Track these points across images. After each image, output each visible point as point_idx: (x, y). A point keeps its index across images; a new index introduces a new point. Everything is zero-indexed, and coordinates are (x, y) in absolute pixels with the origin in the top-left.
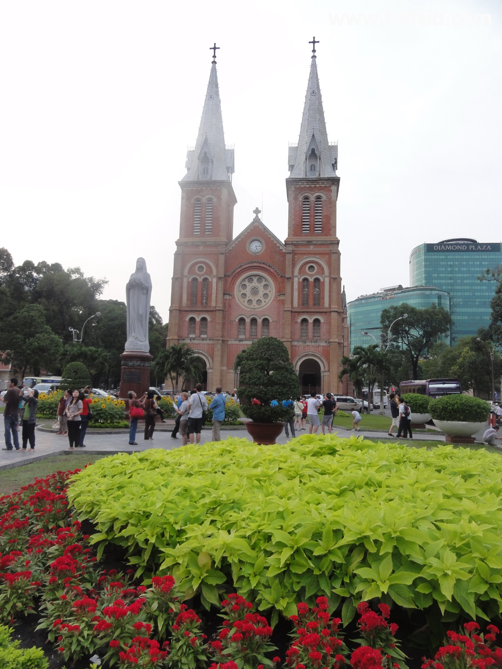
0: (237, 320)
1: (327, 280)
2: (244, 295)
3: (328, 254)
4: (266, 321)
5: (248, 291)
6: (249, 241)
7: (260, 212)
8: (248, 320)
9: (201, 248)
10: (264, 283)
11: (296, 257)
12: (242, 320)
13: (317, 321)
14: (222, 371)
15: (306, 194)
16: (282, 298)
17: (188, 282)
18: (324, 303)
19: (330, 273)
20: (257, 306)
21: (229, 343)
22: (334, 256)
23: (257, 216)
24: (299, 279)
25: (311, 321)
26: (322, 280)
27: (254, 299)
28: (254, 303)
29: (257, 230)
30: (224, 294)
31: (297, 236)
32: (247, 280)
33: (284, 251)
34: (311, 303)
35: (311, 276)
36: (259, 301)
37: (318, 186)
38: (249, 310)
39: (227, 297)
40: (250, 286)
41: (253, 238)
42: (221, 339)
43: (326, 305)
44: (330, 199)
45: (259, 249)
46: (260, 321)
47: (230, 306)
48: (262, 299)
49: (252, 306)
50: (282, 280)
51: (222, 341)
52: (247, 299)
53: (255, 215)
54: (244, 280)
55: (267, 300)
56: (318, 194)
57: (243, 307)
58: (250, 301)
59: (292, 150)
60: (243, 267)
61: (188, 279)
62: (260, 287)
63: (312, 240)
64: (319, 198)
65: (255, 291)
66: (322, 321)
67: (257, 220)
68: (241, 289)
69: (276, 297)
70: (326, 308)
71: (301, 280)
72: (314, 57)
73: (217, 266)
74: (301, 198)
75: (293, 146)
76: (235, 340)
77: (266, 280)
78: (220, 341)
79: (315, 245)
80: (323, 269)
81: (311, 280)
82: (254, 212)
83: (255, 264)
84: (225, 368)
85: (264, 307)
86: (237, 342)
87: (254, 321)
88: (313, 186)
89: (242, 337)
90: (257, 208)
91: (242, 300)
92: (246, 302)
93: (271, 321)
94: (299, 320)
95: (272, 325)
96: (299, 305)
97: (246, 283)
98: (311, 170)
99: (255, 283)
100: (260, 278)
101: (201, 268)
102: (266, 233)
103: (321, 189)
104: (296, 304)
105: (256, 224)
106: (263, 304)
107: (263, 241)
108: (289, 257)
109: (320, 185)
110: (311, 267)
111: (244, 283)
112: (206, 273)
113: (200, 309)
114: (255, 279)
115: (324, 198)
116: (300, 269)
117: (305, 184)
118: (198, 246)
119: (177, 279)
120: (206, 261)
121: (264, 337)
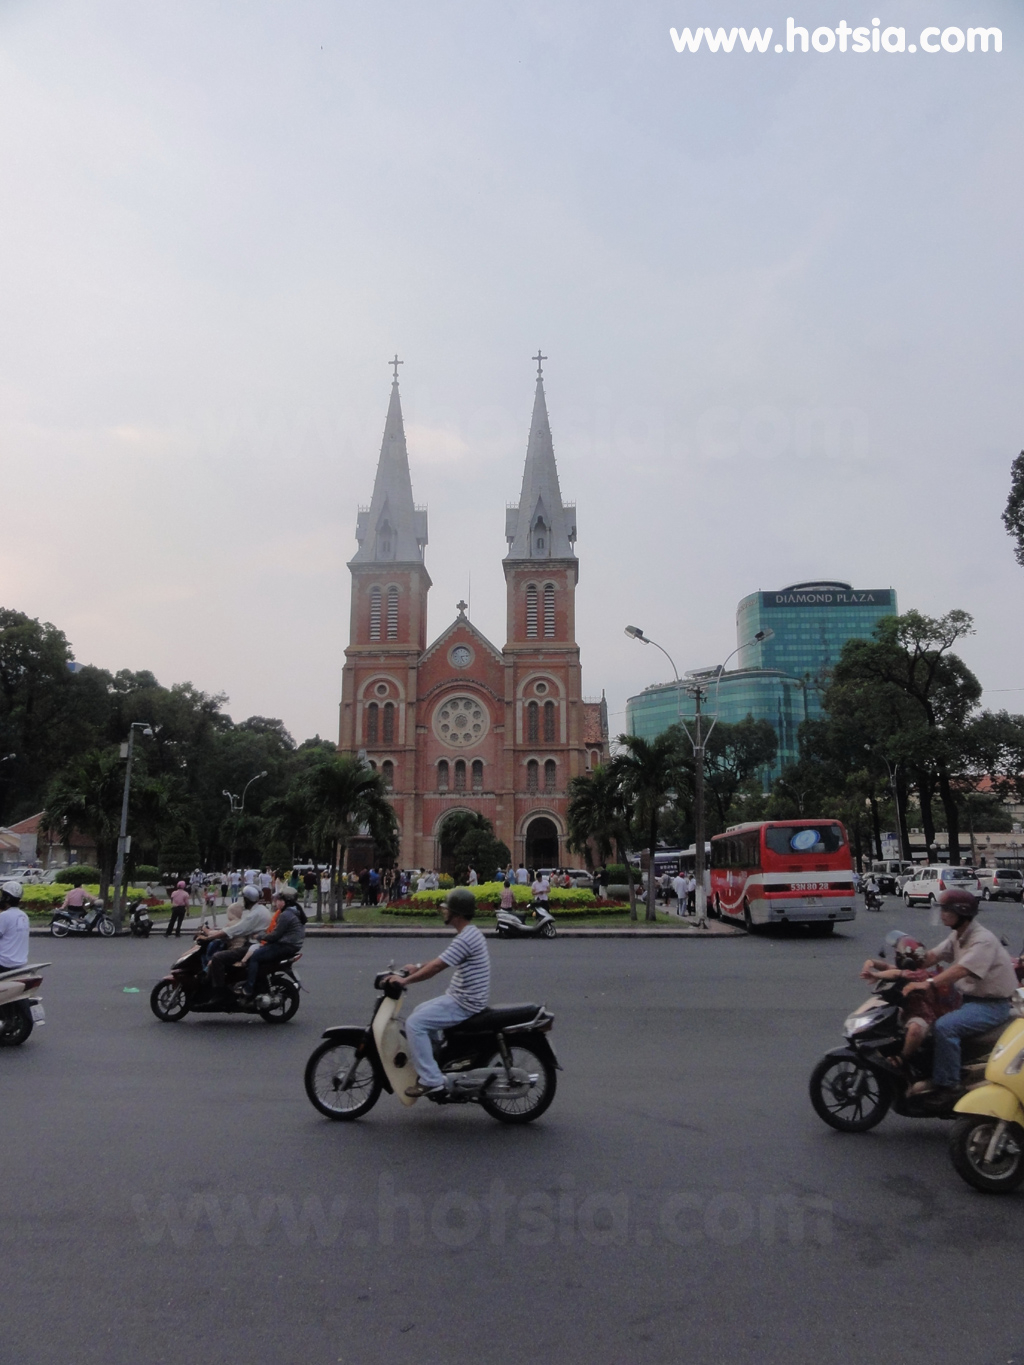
0: (436, 764)
1: (563, 704)
2: (446, 727)
3: (563, 667)
4: (477, 765)
5: (451, 721)
6: (451, 649)
7: (466, 606)
8: (452, 764)
9: (382, 660)
10: (474, 709)
11: (519, 671)
12: (443, 764)
13: (550, 763)
14: (416, 839)
15: (532, 582)
16: (500, 730)
17: (364, 709)
18: (559, 737)
19: (567, 694)
20: (464, 743)
21: (426, 797)
22: (572, 671)
23: (462, 613)
24: (523, 703)
25: (542, 762)
26: (556, 704)
27: (461, 733)
28: (461, 738)
29: (463, 633)
30: (417, 727)
31: (519, 641)
32: (449, 705)
33: (501, 663)
34: (542, 736)
35: (541, 698)
36: (467, 736)
37: (548, 570)
38: (452, 748)
39: (422, 731)
40: (453, 714)
41: (457, 645)
42: (414, 791)
43: (563, 740)
44: (565, 589)
45: (466, 659)
46: (469, 764)
47: (425, 744)
48: (471, 732)
49: (457, 743)
50: (500, 706)
51: (416, 795)
52: (450, 732)
53: (459, 611)
54: (445, 705)
55: (479, 735)
56: (548, 581)
57: (445, 745)
58: (454, 736)
59: (510, 512)
60: (444, 687)
61: (364, 704)
62: (469, 714)
63: (540, 647)
64: (549, 586)
65: (461, 722)
66: (557, 763)
67: (462, 619)
68: (441, 719)
69: (492, 730)
70: (563, 744)
71: (527, 705)
72: (540, 380)
73: (406, 686)
74: (524, 587)
75: (513, 507)
76: (435, 793)
77: (477, 705)
78: (413, 796)
79: (546, 654)
80: (557, 688)
81: (541, 704)
82: (458, 606)
83: (461, 683)
84: (420, 834)
85: (476, 744)
86: (437, 796)
87: (460, 765)
88: (541, 570)
89: (444, 788)
90: (462, 602)
91: (443, 734)
92: (449, 737)
93: (485, 764)
94: (525, 762)
95: (486, 770)
96: (524, 741)
97: (448, 709)
98: (538, 547)
99: (461, 709)
100: (468, 703)
101: (382, 689)
102: (476, 638)
103: (553, 574)
104: (520, 739)
105: (462, 625)
106: (473, 739)
107: (471, 649)
108: (509, 672)
109: (551, 568)
110: (541, 686)
111: (445, 710)
112: (390, 696)
113: (382, 749)
114: (461, 704)
115: (557, 587)
116: (526, 689)
117: (529, 568)
118: (376, 657)
119: (347, 705)
120: (390, 678)
121: (475, 788)
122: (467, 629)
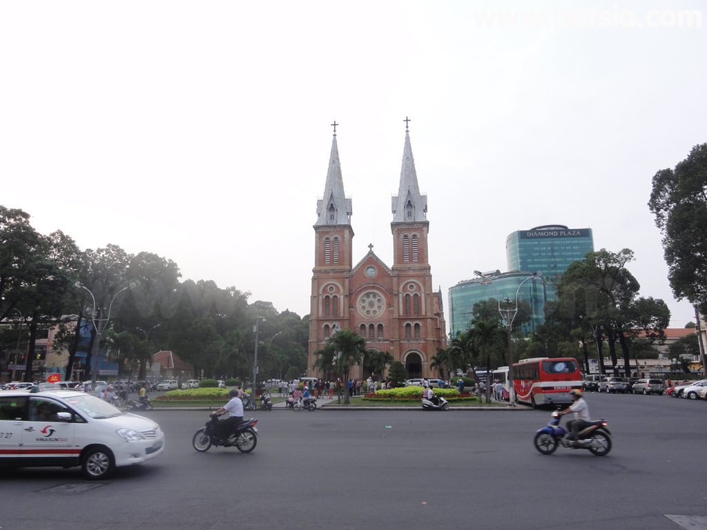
0: (359, 326)
1: (423, 295)
2: (364, 307)
3: (423, 276)
4: (380, 326)
5: (366, 304)
6: (366, 268)
7: (373, 246)
8: (367, 326)
9: (331, 274)
10: (378, 298)
11: (400, 279)
12: (363, 326)
13: (417, 325)
15: (406, 234)
16: (391, 309)
17: (323, 299)
18: (421, 312)
19: (425, 290)
20: (373, 315)
22: (427, 278)
23: (371, 250)
25: (413, 325)
26: (419, 295)
27: (371, 310)
28: (371, 313)
29: (371, 260)
30: (349, 307)
31: (400, 263)
32: (365, 296)
33: (391, 275)
34: (412, 312)
35: (412, 292)
36: (375, 312)
38: (368, 318)
39: (352, 309)
40: (367, 301)
41: (369, 266)
43: (423, 313)
44: (423, 237)
45: (373, 273)
46: (376, 326)
47: (354, 316)
48: (377, 310)
49: (369, 316)
50: (391, 294)
52: (366, 310)
53: (369, 249)
54: (363, 296)
55: (381, 311)
56: (414, 233)
57: (364, 316)
58: (368, 312)
59: (394, 199)
60: (363, 287)
61: (323, 296)
62: (375, 301)
63: (411, 266)
64: (415, 236)
65: (371, 304)
66: (421, 325)
67: (371, 253)
68: (361, 303)
69: (387, 308)
70: (423, 316)
71: (404, 296)
72: (407, 132)
73: (343, 286)
74: (402, 236)
75: (395, 196)
77: (379, 296)
79: (414, 270)
80: (420, 287)
81: (412, 295)
82: (369, 247)
83: (371, 285)
85: (379, 316)
87: (372, 326)
88: (410, 227)
90: (371, 244)
91: (362, 311)
92: (365, 312)
93: (384, 326)
94: (404, 325)
95: (385, 329)
96: (404, 314)
97: (365, 298)
98: (409, 216)
99: (371, 298)
100: (375, 295)
101: (331, 289)
102: (378, 262)
103: (416, 229)
104: (401, 313)
105: (371, 256)
106: (378, 313)
107: (376, 268)
108: (395, 279)
109: (415, 226)
110: (411, 286)
111: (363, 299)
112: (335, 292)
113: (332, 318)
114: (371, 296)
115: (418, 236)
116: (404, 287)
117: (404, 227)
118: (328, 272)
119: (315, 297)
120: (335, 283)
121: (379, 338)
122: (374, 258)
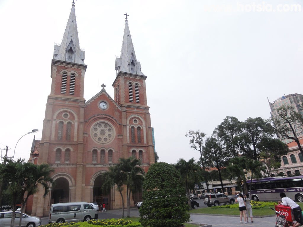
0: (92, 151)
1: (144, 128)
2: (96, 134)
3: (144, 114)
4: (110, 151)
5: (98, 132)
6: (99, 102)
7: (105, 86)
8: (99, 151)
9: (67, 102)
10: (108, 128)
11: (127, 114)
12: (95, 151)
13: (141, 151)
14: (82, 187)
15: (131, 82)
16: (121, 137)
17: (56, 124)
18: (144, 141)
19: (146, 124)
20: (104, 142)
21: (87, 166)
22: (147, 115)
23: (103, 88)
24: (129, 126)
25: (137, 151)
26: (142, 128)
27: (103, 137)
28: (103, 140)
29: (103, 96)
30: (84, 133)
31: (127, 102)
32: (97, 125)
33: (120, 110)
34: (137, 141)
35: (136, 125)
36: (105, 139)
37: (136, 78)
38: (100, 144)
39: (86, 135)
40: (99, 129)
41: (102, 100)
42: (82, 163)
43: (145, 142)
44: (143, 86)
45: (105, 107)
46: (107, 151)
47: (87, 141)
48: (107, 138)
49: (101, 142)
50: (121, 127)
51: (83, 165)
52: (98, 137)
53: (102, 88)
54: (96, 125)
55: (111, 139)
56: (136, 82)
57: (96, 142)
58: (100, 139)
59: (117, 59)
60: (96, 117)
61: (56, 122)
62: (106, 130)
63: (136, 105)
64: (137, 85)
65: (103, 133)
66: (144, 151)
67: (103, 91)
68: (94, 131)
69: (116, 137)
70: (145, 144)
71: (130, 127)
72: (126, 21)
73: (78, 115)
74: (128, 83)
75: (118, 57)
76: (91, 165)
77: (110, 126)
78: (82, 166)
79: (137, 108)
80: (142, 122)
81: (136, 127)
82: (102, 86)
83: (103, 116)
84: (84, 185)
85: (108, 144)
86: (92, 166)
87: (103, 151)
88: (134, 78)
89: (95, 162)
90: (103, 84)
91: (95, 138)
92: (97, 139)
93: (114, 151)
94: (131, 151)
95: (114, 154)
96: (130, 142)
97: (97, 127)
98: (131, 70)
99: (103, 127)
100: (106, 125)
101: (66, 115)
102: (109, 99)
103: (138, 80)
105: (104, 93)
106: (108, 141)
107: (108, 103)
108: (124, 114)
109: (137, 78)
110: (135, 120)
111: (96, 127)
112: (70, 119)
113: (65, 143)
114: (103, 125)
115: (140, 85)
116: (130, 121)
117: (130, 77)
118: (65, 101)
119: (49, 121)
120: (70, 110)
121: (109, 162)
122: (106, 95)
